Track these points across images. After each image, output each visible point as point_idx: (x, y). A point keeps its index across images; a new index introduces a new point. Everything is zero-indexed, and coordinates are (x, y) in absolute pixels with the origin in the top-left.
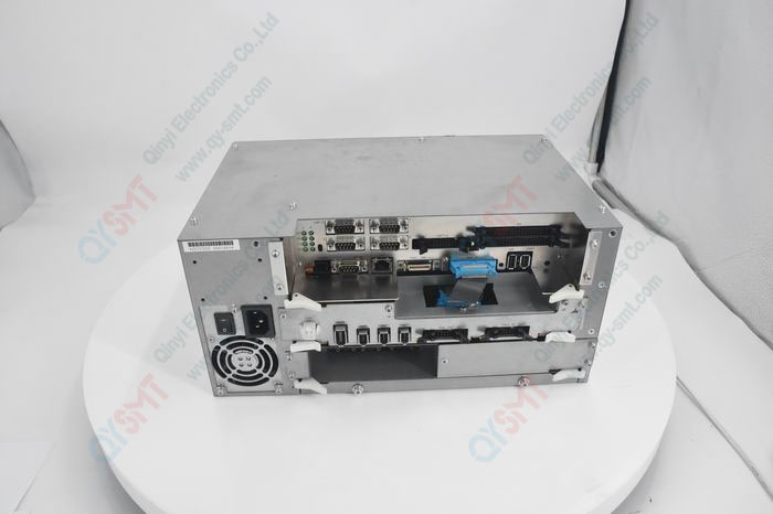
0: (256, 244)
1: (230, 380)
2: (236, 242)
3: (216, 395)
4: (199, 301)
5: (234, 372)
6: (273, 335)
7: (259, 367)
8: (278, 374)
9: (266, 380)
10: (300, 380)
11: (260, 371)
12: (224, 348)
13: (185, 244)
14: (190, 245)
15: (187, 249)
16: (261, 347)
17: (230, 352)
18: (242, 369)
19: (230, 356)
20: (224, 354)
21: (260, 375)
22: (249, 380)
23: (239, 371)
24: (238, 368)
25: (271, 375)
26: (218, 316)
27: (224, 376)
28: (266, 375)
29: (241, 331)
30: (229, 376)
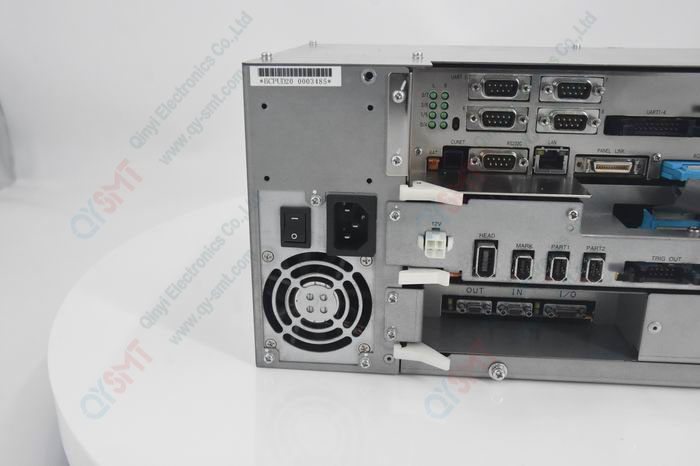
0: (369, 76)
1: (287, 338)
2: (337, 72)
3: (260, 364)
4: (260, 179)
5: (296, 322)
6: (371, 252)
7: (338, 316)
8: (368, 332)
9: (347, 341)
10: (404, 344)
11: (338, 324)
12: (286, 274)
13: (254, 71)
14: (261, 73)
15: (256, 80)
16: (348, 276)
17: (295, 283)
18: (311, 318)
19: (295, 290)
20: (285, 284)
21: (338, 332)
22: (318, 340)
23: (304, 322)
24: (304, 314)
25: (356, 333)
26: (286, 213)
27: (278, 329)
28: (347, 332)
29: (319, 244)
30: (287, 329)
